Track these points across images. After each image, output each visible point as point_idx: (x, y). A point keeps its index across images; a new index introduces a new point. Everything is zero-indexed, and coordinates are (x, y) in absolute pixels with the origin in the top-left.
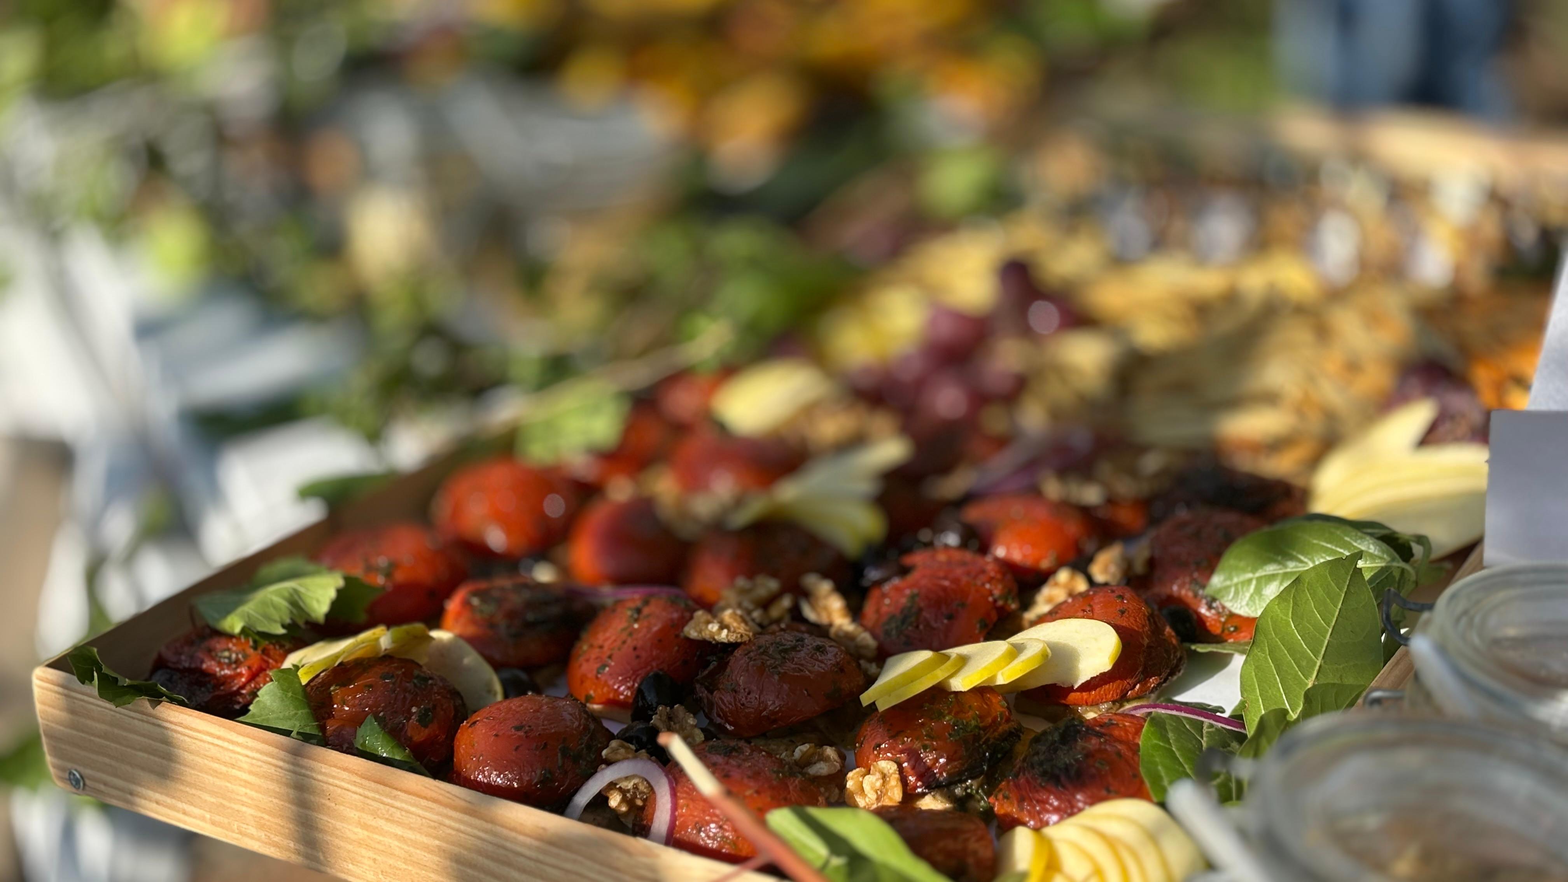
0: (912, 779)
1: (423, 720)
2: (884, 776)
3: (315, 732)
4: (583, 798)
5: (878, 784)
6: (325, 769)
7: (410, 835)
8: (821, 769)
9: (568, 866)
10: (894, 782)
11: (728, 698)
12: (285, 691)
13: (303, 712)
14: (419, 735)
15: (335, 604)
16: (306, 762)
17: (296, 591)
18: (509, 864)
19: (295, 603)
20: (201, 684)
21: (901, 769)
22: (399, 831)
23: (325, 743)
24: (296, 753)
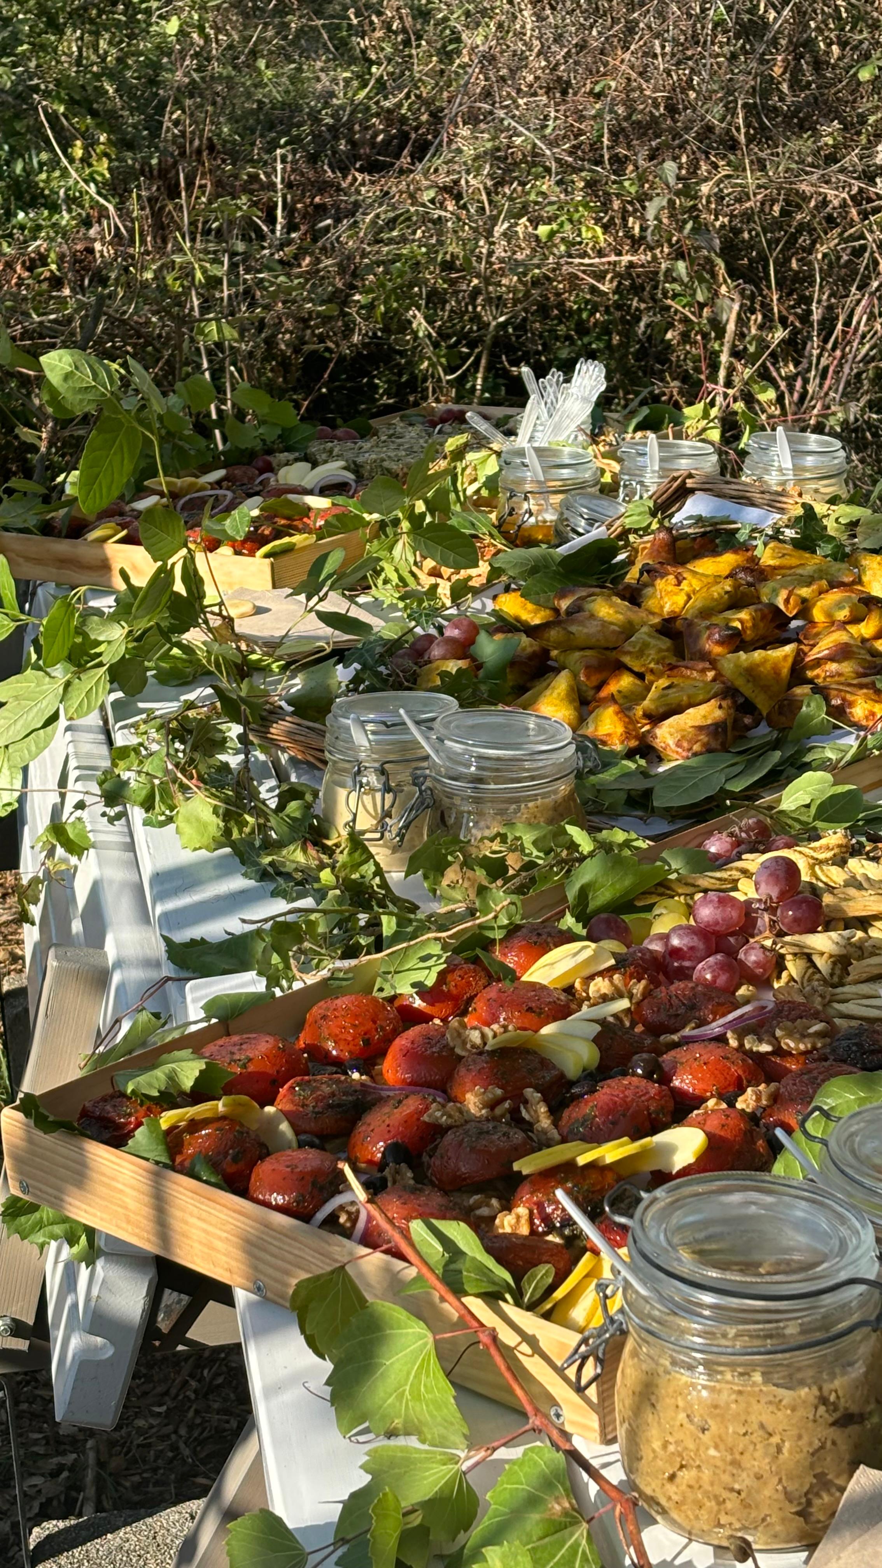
0: (537, 1222)
1: (235, 1159)
2: (518, 1217)
3: (168, 1161)
4: (321, 1215)
5: (513, 1221)
6: (169, 1184)
7: (210, 1229)
8: (484, 1211)
9: (296, 1252)
10: (524, 1221)
11: (438, 1163)
12: (151, 1132)
13: (161, 1147)
14: (231, 1169)
15: (197, 1080)
16: (164, 1182)
17: (174, 1070)
18: (265, 1250)
19: (172, 1078)
20: (106, 1128)
21: (531, 1213)
22: (204, 1226)
23: (174, 1169)
24: (157, 1174)
